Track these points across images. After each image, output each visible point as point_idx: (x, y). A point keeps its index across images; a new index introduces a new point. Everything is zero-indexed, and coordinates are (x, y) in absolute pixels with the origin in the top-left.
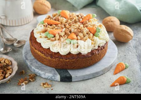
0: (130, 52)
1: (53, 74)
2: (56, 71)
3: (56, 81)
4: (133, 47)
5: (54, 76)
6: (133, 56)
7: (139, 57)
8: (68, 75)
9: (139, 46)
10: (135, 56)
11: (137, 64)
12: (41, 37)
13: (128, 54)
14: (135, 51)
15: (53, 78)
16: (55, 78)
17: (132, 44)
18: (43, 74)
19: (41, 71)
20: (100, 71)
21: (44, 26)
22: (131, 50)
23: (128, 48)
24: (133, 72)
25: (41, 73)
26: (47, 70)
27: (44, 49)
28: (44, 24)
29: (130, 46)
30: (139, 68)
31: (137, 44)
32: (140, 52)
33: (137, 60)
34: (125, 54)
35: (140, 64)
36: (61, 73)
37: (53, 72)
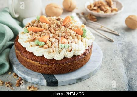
0: (116, 57)
1: (39, 79)
2: (42, 76)
3: (43, 85)
4: (119, 51)
5: (40, 81)
6: (119, 60)
7: (125, 61)
8: (54, 80)
9: (125, 50)
10: (121, 60)
11: (123, 68)
12: (31, 46)
13: (114, 58)
14: (121, 55)
15: (40, 82)
16: (41, 83)
17: (119, 48)
18: (30, 79)
19: (28, 76)
20: (86, 76)
21: (30, 34)
22: (117, 54)
23: (114, 52)
24: (118, 76)
25: (28, 78)
26: (34, 75)
27: (37, 57)
28: (30, 33)
29: (116, 50)
30: (125, 72)
31: (124, 48)
32: (126, 56)
33: (122, 64)
34: (111, 58)
35: (125, 68)
36: (47, 78)
37: (39, 77)
